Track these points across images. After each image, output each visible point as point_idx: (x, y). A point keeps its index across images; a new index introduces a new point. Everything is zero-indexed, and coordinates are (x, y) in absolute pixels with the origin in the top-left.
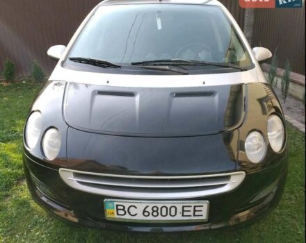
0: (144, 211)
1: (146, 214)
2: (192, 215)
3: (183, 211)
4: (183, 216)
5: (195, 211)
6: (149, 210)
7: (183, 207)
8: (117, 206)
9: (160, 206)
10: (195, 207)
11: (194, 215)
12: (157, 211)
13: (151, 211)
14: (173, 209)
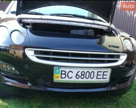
0: (77, 75)
1: (78, 77)
2: (102, 78)
3: (98, 75)
4: (97, 78)
5: (103, 75)
6: (80, 74)
7: (98, 72)
8: (62, 71)
9: (85, 71)
10: (104, 72)
11: (103, 78)
12: (83, 75)
13: (80, 75)
14: (92, 73)
